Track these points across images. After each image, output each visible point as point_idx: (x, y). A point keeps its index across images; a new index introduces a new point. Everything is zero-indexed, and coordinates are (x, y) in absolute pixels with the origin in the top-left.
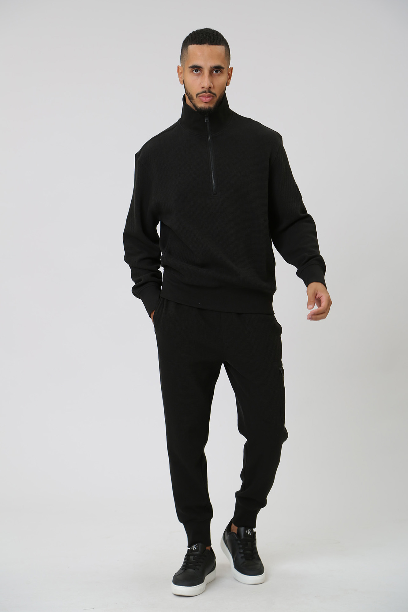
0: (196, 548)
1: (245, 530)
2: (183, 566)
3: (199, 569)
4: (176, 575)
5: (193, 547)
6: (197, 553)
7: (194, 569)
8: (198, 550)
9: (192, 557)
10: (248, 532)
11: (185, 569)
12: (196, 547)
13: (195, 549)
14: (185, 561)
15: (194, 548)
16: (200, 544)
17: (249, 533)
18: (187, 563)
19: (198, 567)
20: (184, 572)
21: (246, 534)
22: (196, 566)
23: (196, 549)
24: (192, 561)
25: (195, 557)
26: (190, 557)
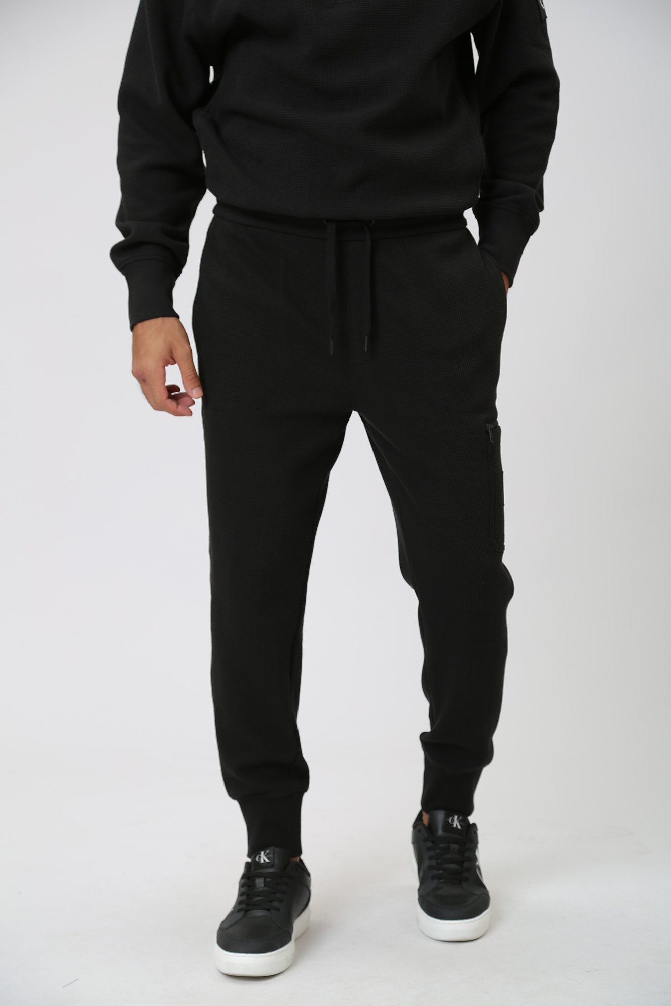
0: (268, 858)
1: (447, 817)
2: (239, 902)
3: (278, 910)
4: (225, 925)
5: (260, 857)
6: (271, 870)
7: (269, 910)
8: (274, 863)
9: (260, 883)
10: (453, 820)
11: (246, 911)
12: (268, 856)
13: (264, 860)
14: (243, 889)
15: (263, 858)
16: (277, 849)
17: (456, 824)
18: (248, 896)
19: (276, 904)
20: (244, 916)
21: (448, 827)
22: (272, 902)
23: (267, 860)
24: (261, 890)
25: (268, 880)
26: (255, 880)
